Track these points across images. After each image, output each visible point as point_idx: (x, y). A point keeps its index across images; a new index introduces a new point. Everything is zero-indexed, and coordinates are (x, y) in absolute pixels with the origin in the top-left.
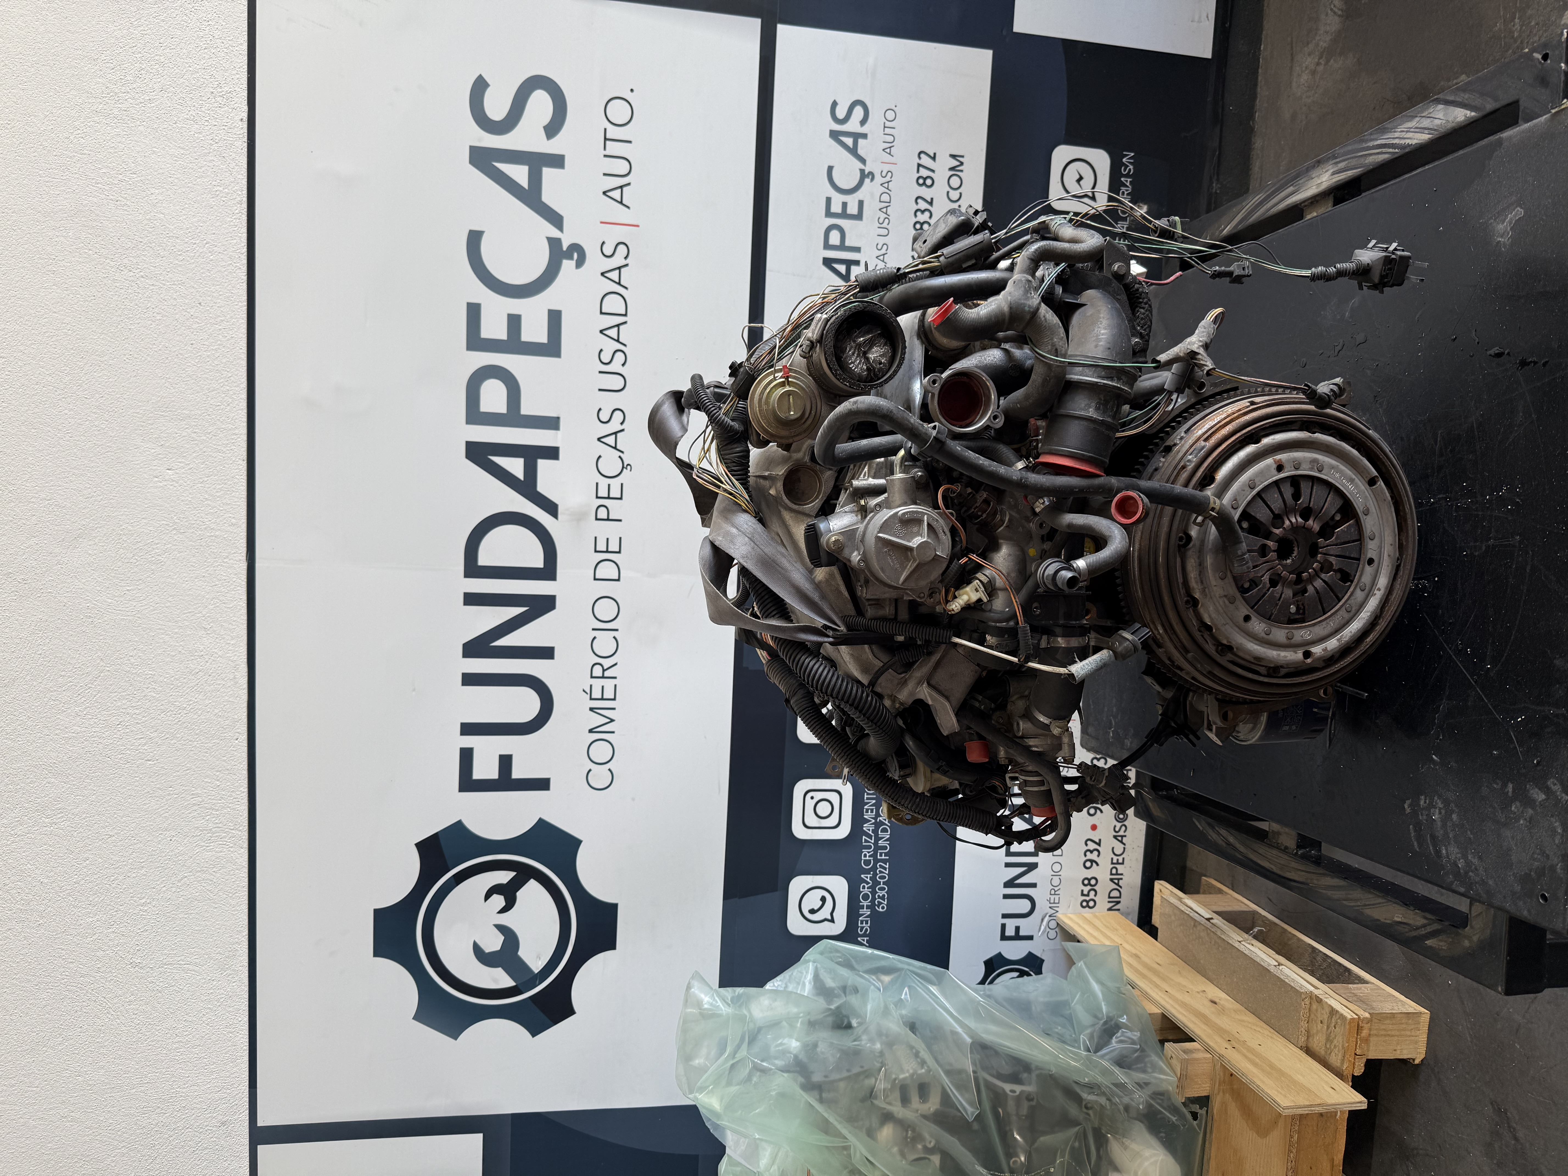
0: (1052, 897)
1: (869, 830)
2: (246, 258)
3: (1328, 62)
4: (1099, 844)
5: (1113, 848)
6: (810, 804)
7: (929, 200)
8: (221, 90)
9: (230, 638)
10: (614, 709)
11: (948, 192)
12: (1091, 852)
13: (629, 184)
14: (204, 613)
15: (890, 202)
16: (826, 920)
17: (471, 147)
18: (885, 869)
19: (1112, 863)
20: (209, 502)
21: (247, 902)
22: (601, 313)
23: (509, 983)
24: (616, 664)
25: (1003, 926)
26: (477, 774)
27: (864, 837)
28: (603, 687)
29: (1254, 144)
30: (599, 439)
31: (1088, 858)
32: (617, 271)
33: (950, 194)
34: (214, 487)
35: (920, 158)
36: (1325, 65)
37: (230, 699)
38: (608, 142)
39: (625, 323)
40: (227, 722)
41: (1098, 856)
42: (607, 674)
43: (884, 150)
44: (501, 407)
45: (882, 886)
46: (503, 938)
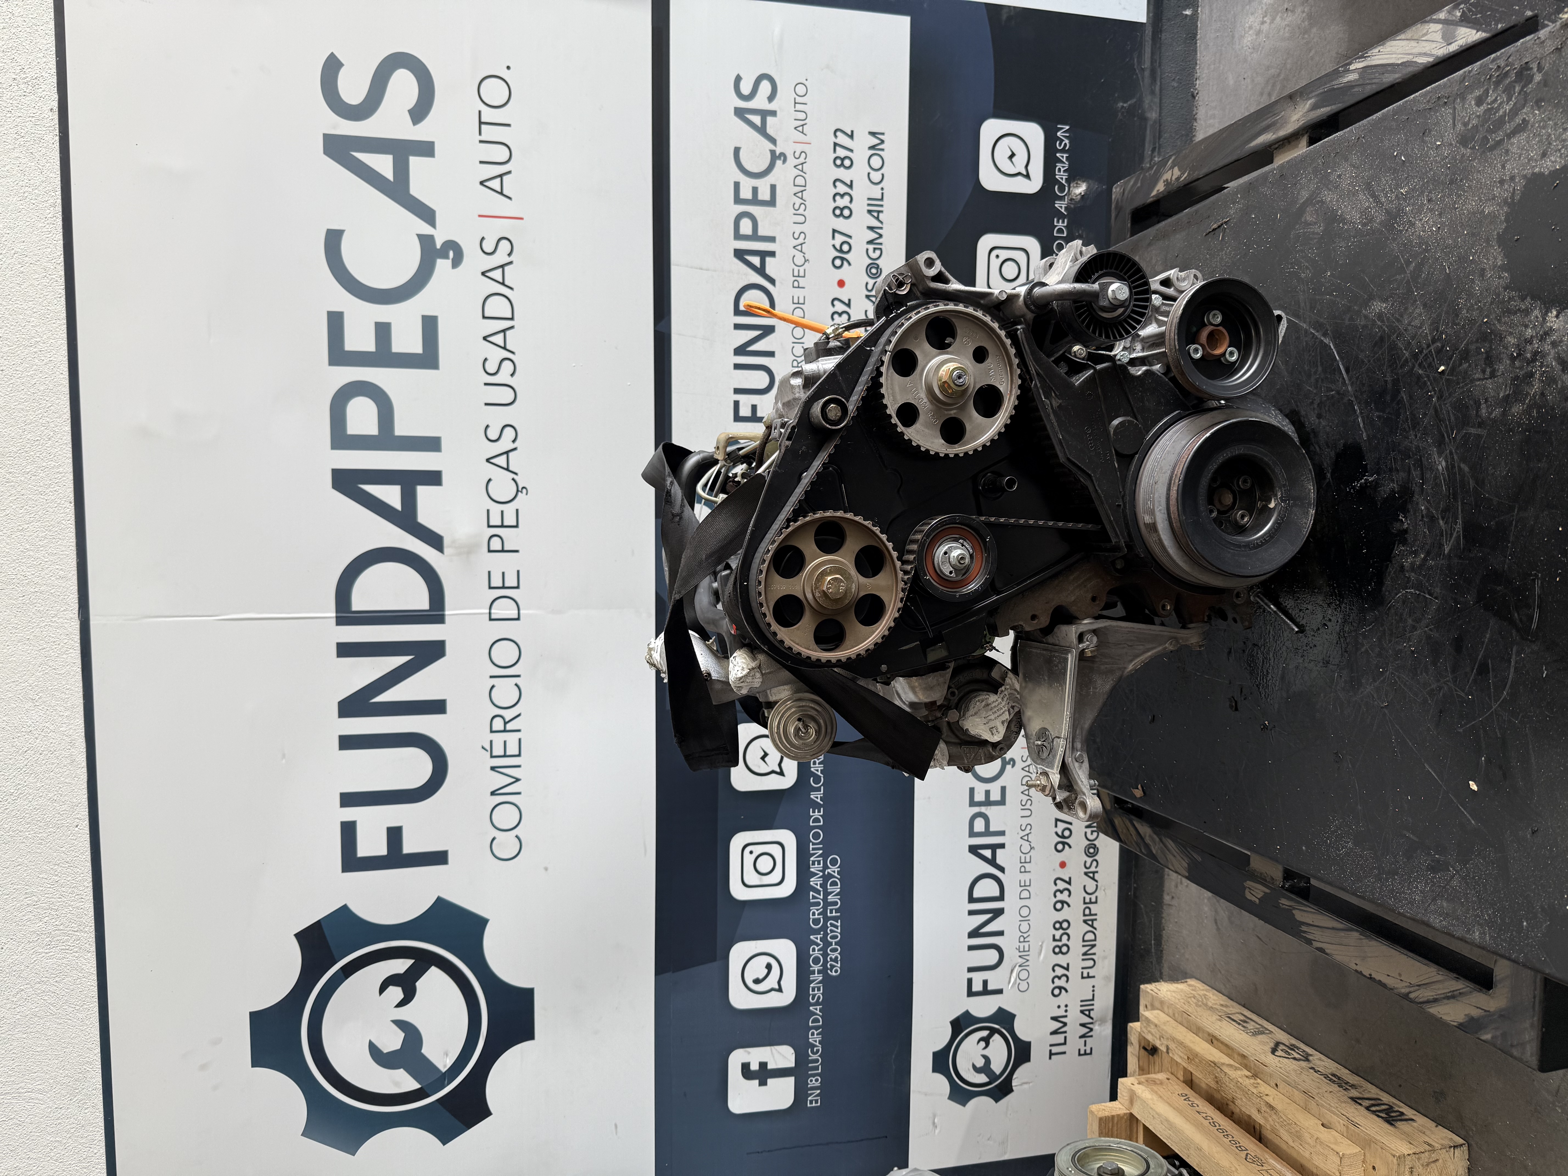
0: (1022, 945)
1: (817, 884)
2: (63, 268)
3: (1273, 20)
4: (1069, 883)
5: (1085, 887)
6: (749, 859)
7: (849, 183)
8: (25, 76)
9: (62, 708)
10: (519, 766)
11: (869, 174)
12: (1061, 892)
13: (509, 172)
14: (31, 682)
15: (805, 186)
16: (772, 990)
17: (324, 135)
18: (837, 927)
19: (1085, 903)
20: (31, 553)
21: (98, 1015)
22: (484, 317)
23: (413, 1085)
24: (519, 715)
25: (970, 981)
26: (363, 850)
27: (811, 893)
28: (505, 742)
29: (1197, 114)
30: (488, 460)
31: (1058, 898)
32: (501, 270)
33: (871, 175)
34: (36, 534)
35: (836, 136)
36: (1270, 23)
37: (67, 780)
38: (483, 126)
39: (512, 327)
40: (64, 807)
41: (1069, 896)
42: (509, 727)
43: (795, 128)
44: (372, 429)
45: (834, 946)
46: (403, 1035)
